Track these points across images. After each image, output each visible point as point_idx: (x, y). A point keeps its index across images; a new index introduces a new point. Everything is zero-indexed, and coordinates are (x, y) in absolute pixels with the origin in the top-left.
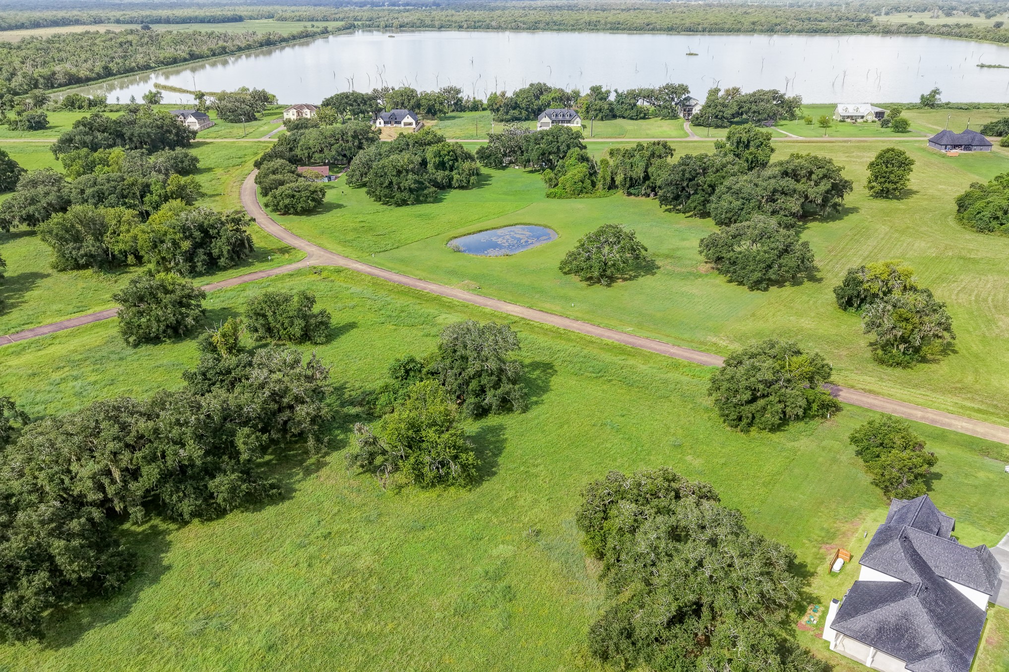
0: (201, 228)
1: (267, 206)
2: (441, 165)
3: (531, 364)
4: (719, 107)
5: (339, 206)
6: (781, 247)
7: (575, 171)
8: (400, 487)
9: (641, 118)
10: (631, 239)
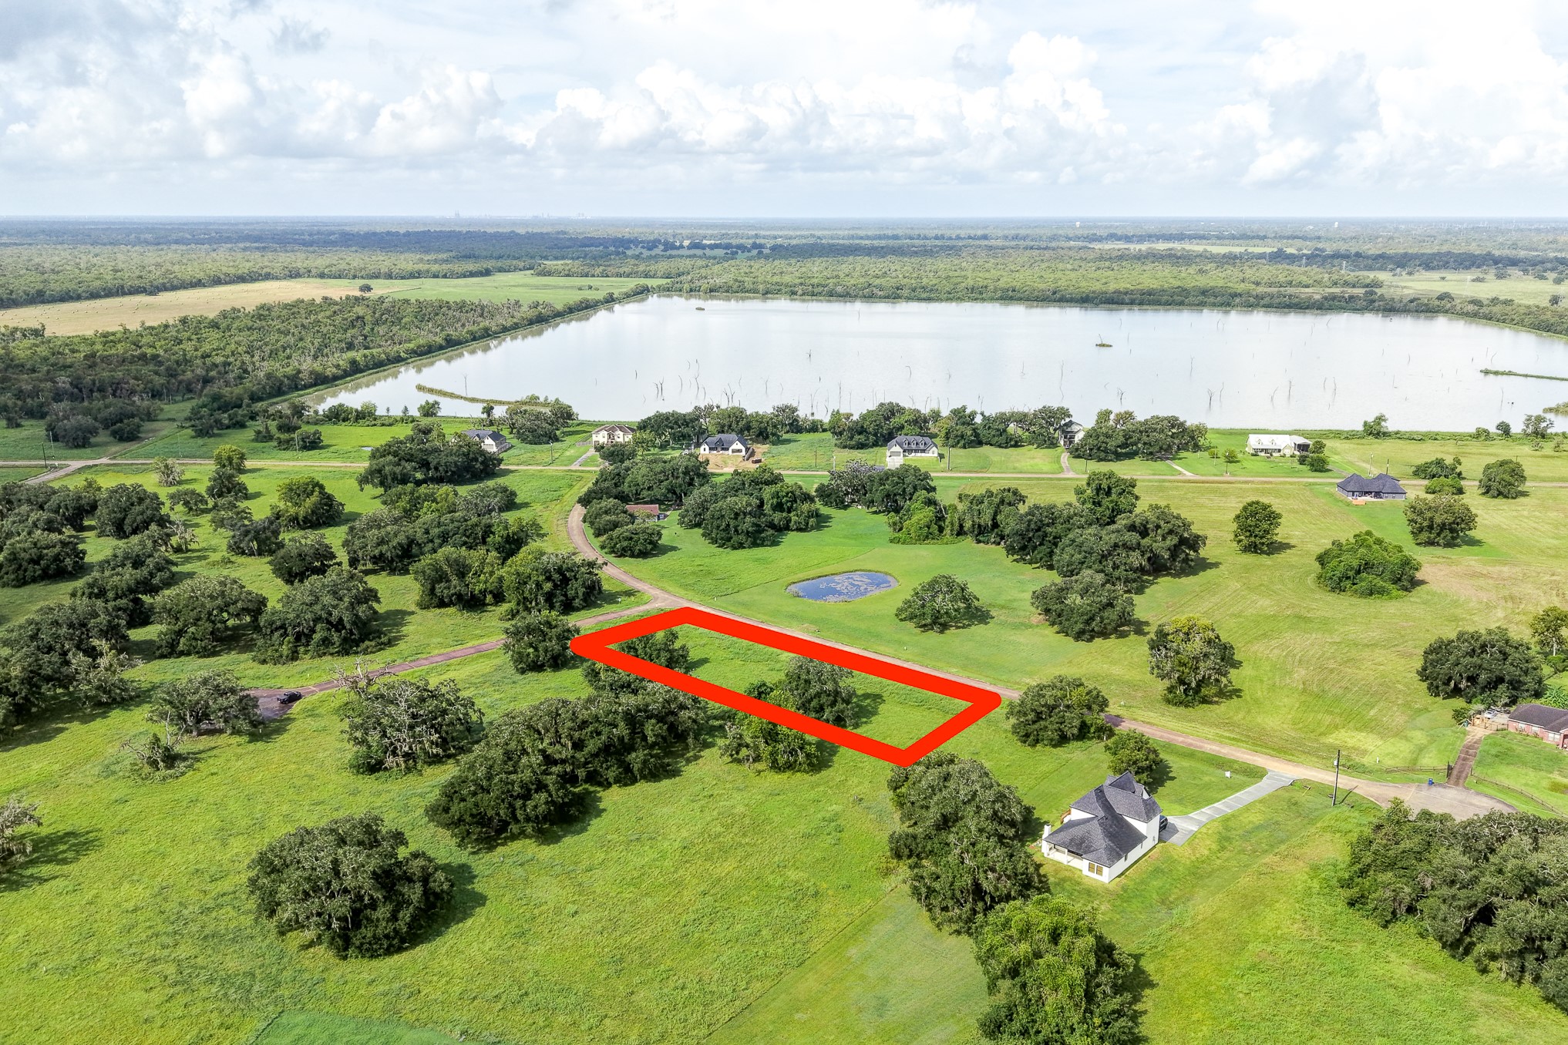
0: (560, 571)
1: (603, 547)
2: (779, 507)
3: (863, 695)
4: (1102, 438)
5: (674, 549)
6: (1105, 601)
7: (921, 515)
8: (759, 772)
9: (1012, 446)
10: (963, 590)
